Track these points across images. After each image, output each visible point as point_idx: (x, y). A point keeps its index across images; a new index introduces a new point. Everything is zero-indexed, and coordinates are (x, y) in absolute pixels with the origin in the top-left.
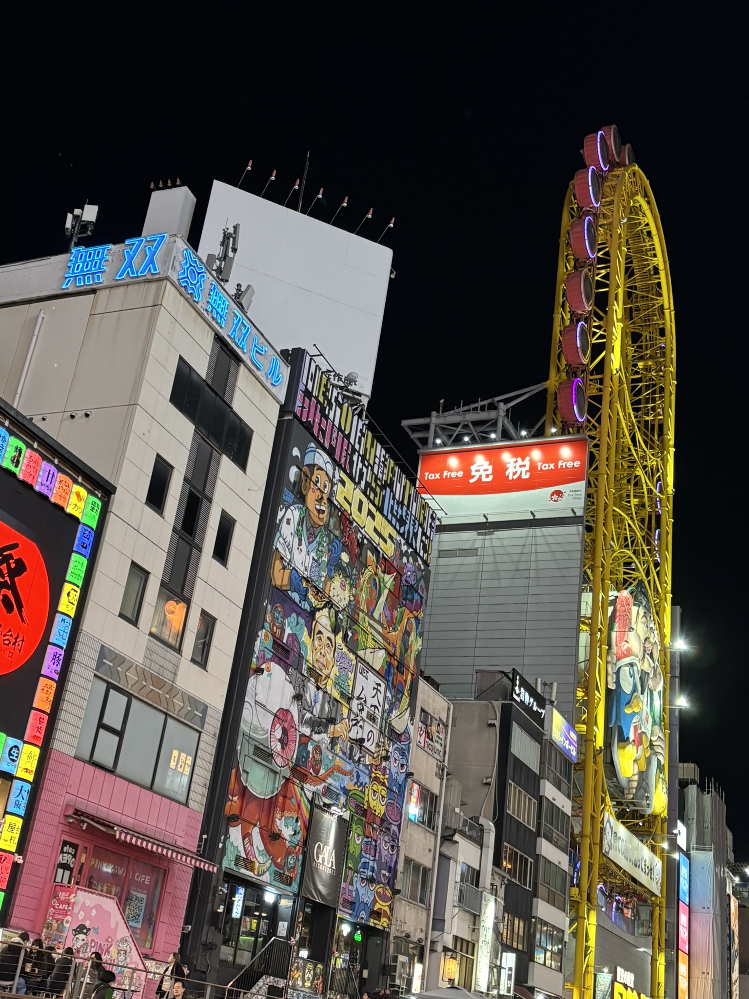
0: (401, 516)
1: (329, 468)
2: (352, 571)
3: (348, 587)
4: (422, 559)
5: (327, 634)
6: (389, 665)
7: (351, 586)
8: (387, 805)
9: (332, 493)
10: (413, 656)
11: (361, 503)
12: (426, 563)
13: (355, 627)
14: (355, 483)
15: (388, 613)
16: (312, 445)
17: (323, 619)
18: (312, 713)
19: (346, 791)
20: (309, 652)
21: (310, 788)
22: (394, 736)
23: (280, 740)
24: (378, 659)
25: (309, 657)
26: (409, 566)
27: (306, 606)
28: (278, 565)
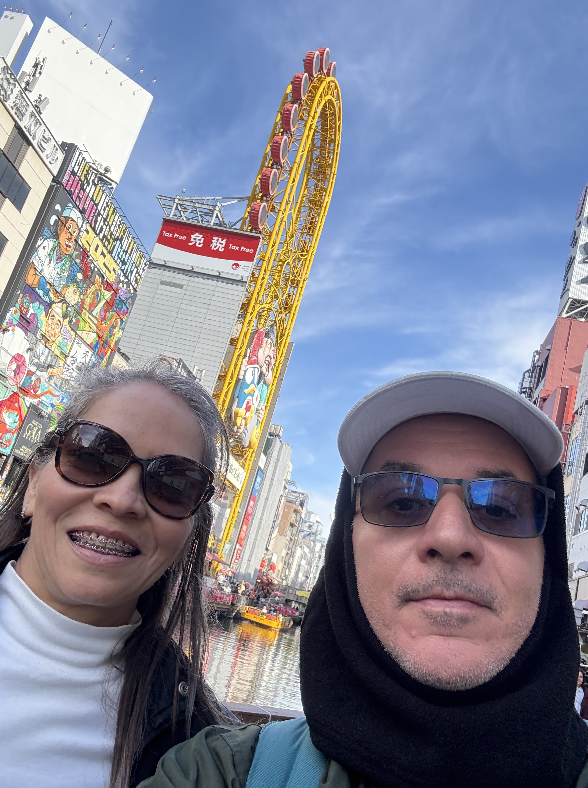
0: (124, 259)
1: (80, 222)
2: (83, 285)
3: (78, 293)
4: (133, 286)
5: (59, 317)
6: (97, 343)
7: (81, 293)
9: (78, 236)
10: (115, 340)
11: (98, 246)
12: (135, 290)
13: (79, 317)
14: (96, 234)
15: (103, 314)
16: (71, 205)
17: (58, 309)
18: (39, 360)
19: (53, 406)
20: (44, 325)
21: (29, 400)
23: (14, 371)
24: (92, 338)
25: (43, 328)
26: (123, 289)
27: (46, 299)
28: (32, 272)
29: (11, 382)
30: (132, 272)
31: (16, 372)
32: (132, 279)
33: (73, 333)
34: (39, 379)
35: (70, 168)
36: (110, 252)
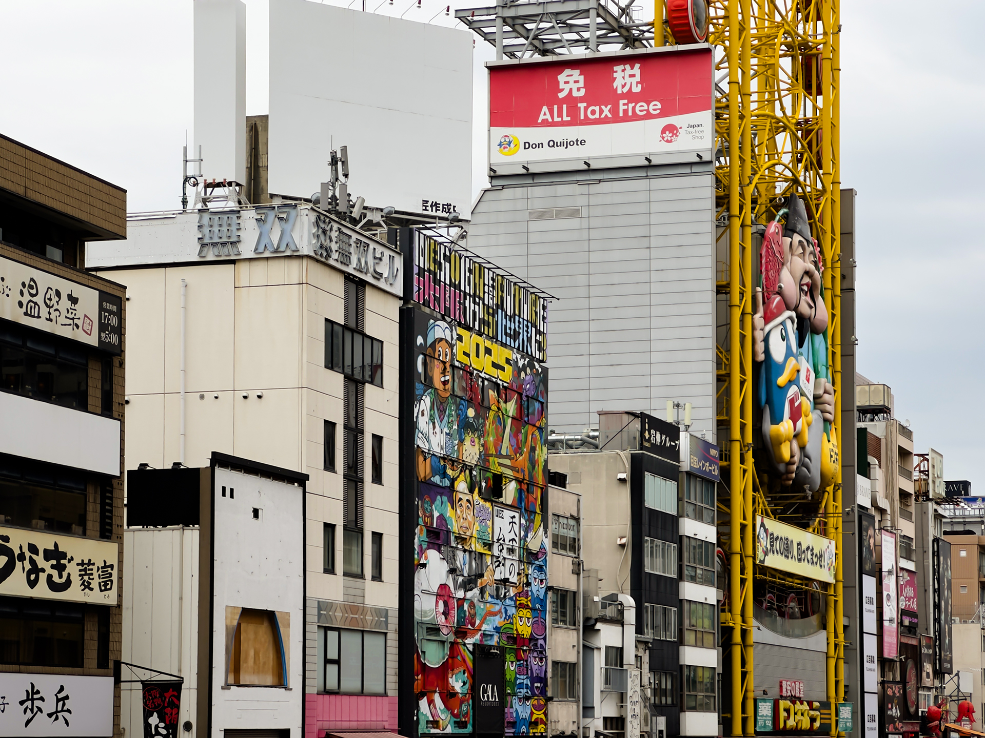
0: (515, 329)
1: (448, 334)
4: (538, 361)
5: (466, 496)
6: (521, 493)
10: (541, 468)
11: (478, 345)
12: (542, 363)
14: (470, 330)
15: (514, 441)
16: (431, 321)
17: (462, 486)
18: (463, 576)
19: (497, 629)
20: (454, 523)
21: (469, 641)
22: (531, 557)
23: (444, 613)
24: (512, 491)
25: (455, 527)
26: (528, 378)
27: (446, 482)
28: (421, 458)
29: (445, 631)
30: (529, 339)
31: (446, 614)
32: (534, 349)
33: (488, 505)
34: (472, 605)
35: (416, 270)
36: (494, 338)
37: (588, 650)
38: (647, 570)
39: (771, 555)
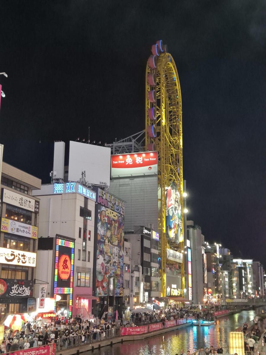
0: (118, 209)
1: (105, 209)
2: (110, 228)
6: (119, 243)
7: (111, 231)
8: (121, 272)
9: (105, 214)
11: (111, 212)
12: (123, 215)
13: (112, 239)
14: (109, 208)
15: (117, 232)
16: (101, 207)
17: (107, 241)
18: (106, 261)
19: (113, 273)
20: (105, 249)
21: (107, 275)
22: (120, 257)
24: (117, 243)
25: (105, 250)
26: (120, 219)
27: (103, 241)
28: (99, 235)
29: (102, 273)
30: (121, 211)
31: (103, 269)
32: (122, 213)
33: (112, 245)
34: (108, 267)
35: (99, 196)
36: (114, 210)
37: (132, 277)
38: (144, 260)
39: (169, 257)
